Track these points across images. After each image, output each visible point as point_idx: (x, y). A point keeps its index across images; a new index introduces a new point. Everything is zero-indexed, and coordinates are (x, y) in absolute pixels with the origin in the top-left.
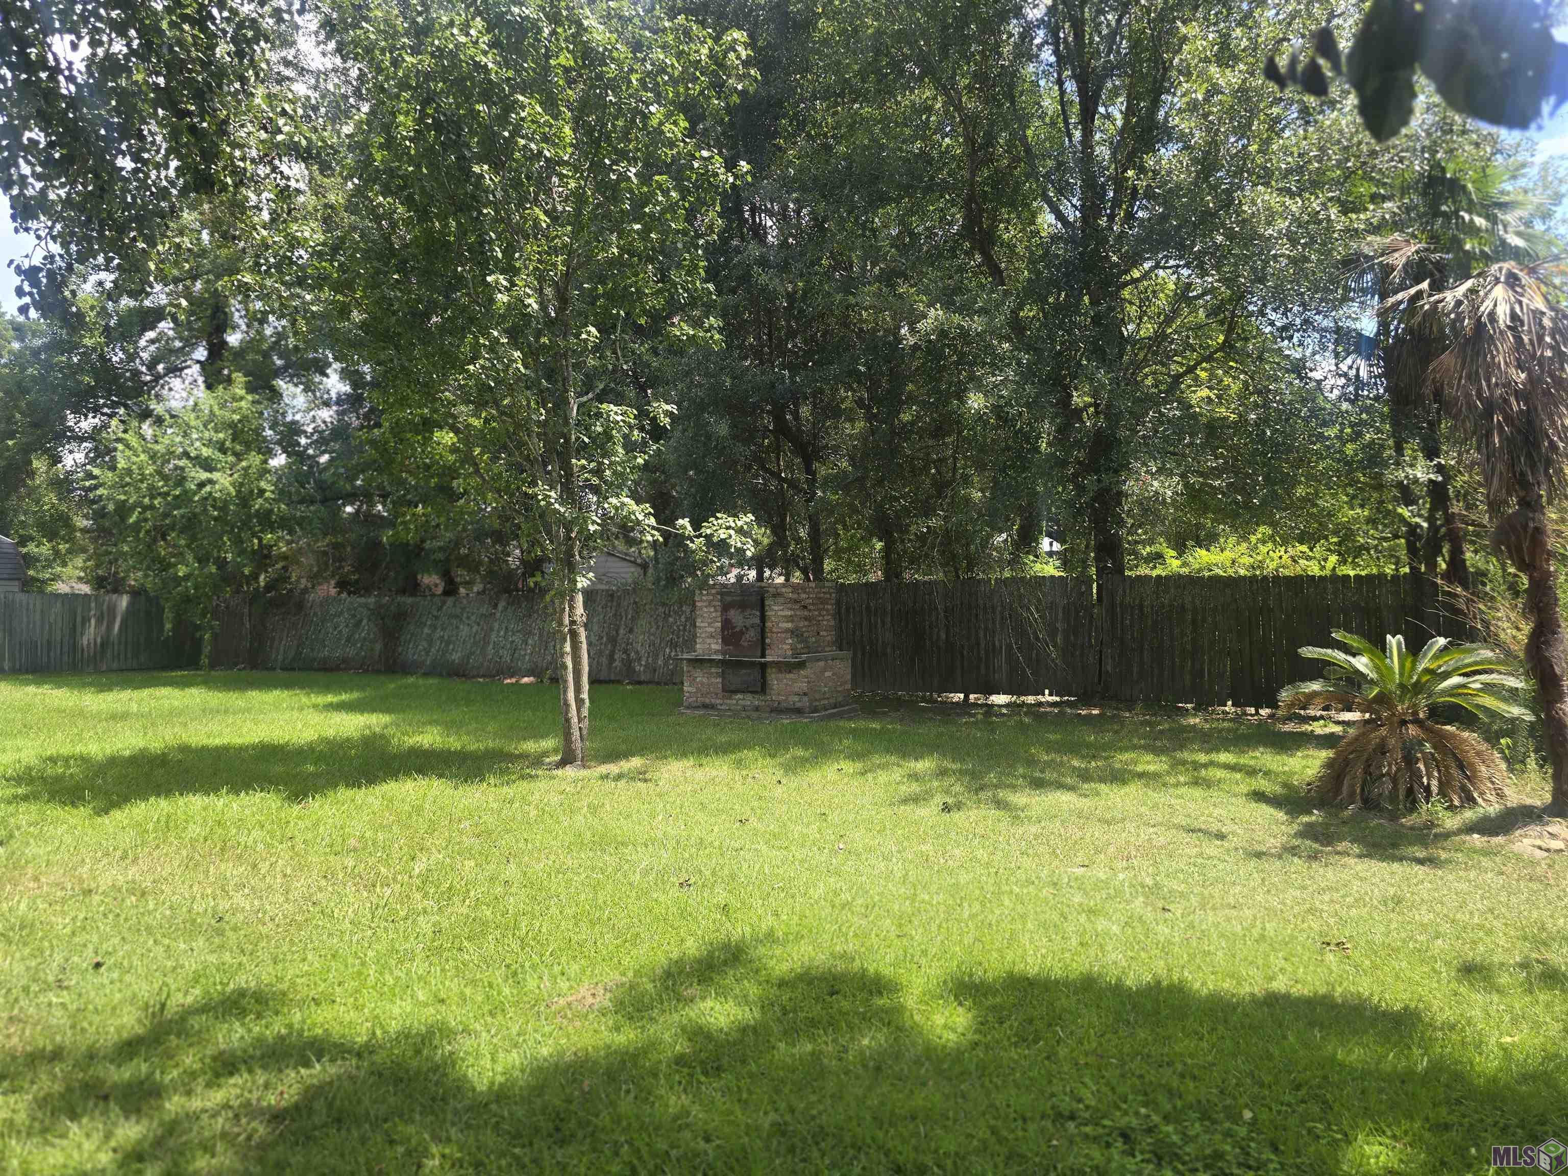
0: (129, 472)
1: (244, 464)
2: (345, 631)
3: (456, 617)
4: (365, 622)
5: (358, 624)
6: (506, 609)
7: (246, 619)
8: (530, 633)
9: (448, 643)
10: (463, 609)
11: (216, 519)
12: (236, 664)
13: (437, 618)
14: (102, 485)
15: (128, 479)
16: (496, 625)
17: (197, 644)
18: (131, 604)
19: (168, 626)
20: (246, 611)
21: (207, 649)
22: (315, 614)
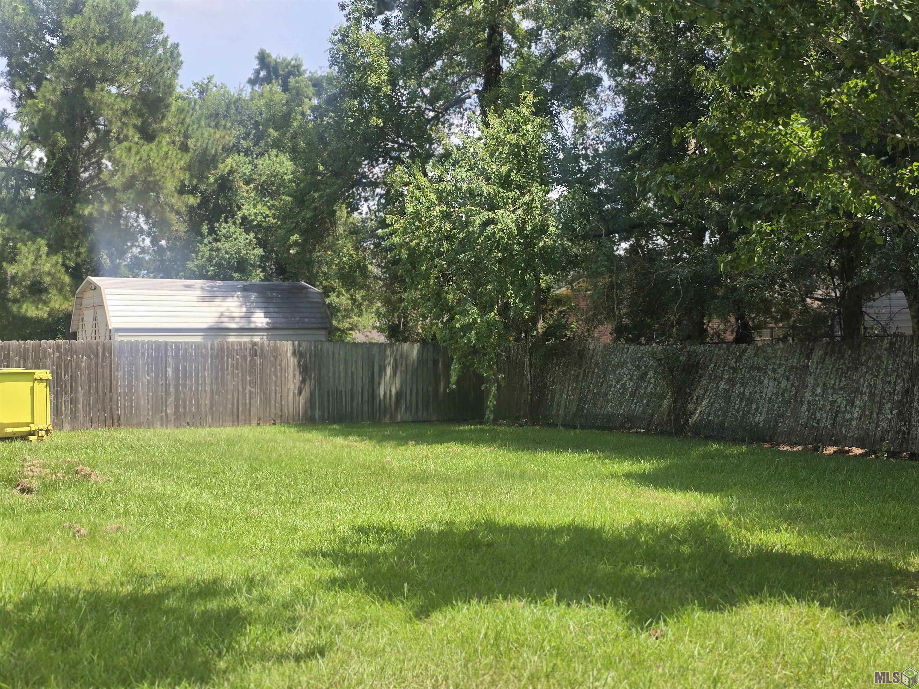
0: (417, 216)
1: (527, 198)
2: (630, 385)
3: (759, 369)
4: (651, 374)
5: (643, 377)
6: (823, 360)
7: (526, 370)
8: (858, 391)
9: (750, 401)
10: (768, 359)
11: (500, 261)
12: (517, 419)
13: (735, 370)
14: (394, 232)
15: (417, 224)
16: (811, 380)
17: (482, 397)
18: (421, 352)
19: (454, 378)
20: (526, 360)
21: (491, 402)
22: (597, 365)
